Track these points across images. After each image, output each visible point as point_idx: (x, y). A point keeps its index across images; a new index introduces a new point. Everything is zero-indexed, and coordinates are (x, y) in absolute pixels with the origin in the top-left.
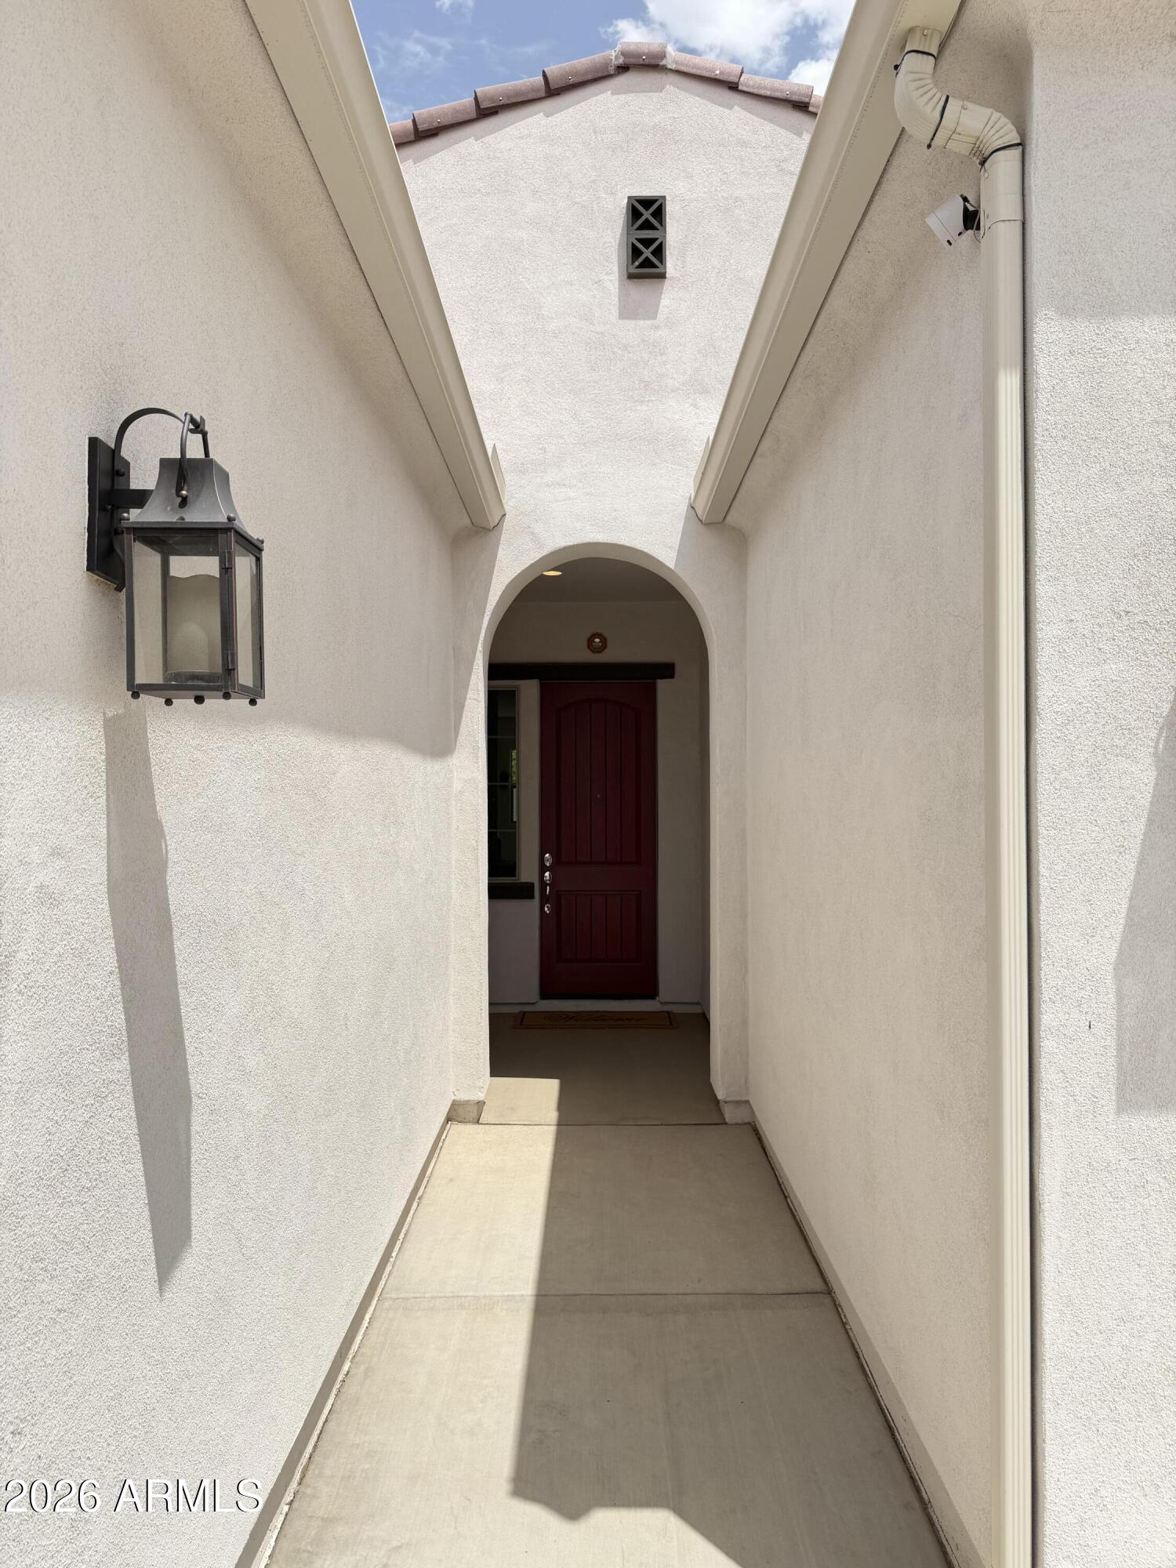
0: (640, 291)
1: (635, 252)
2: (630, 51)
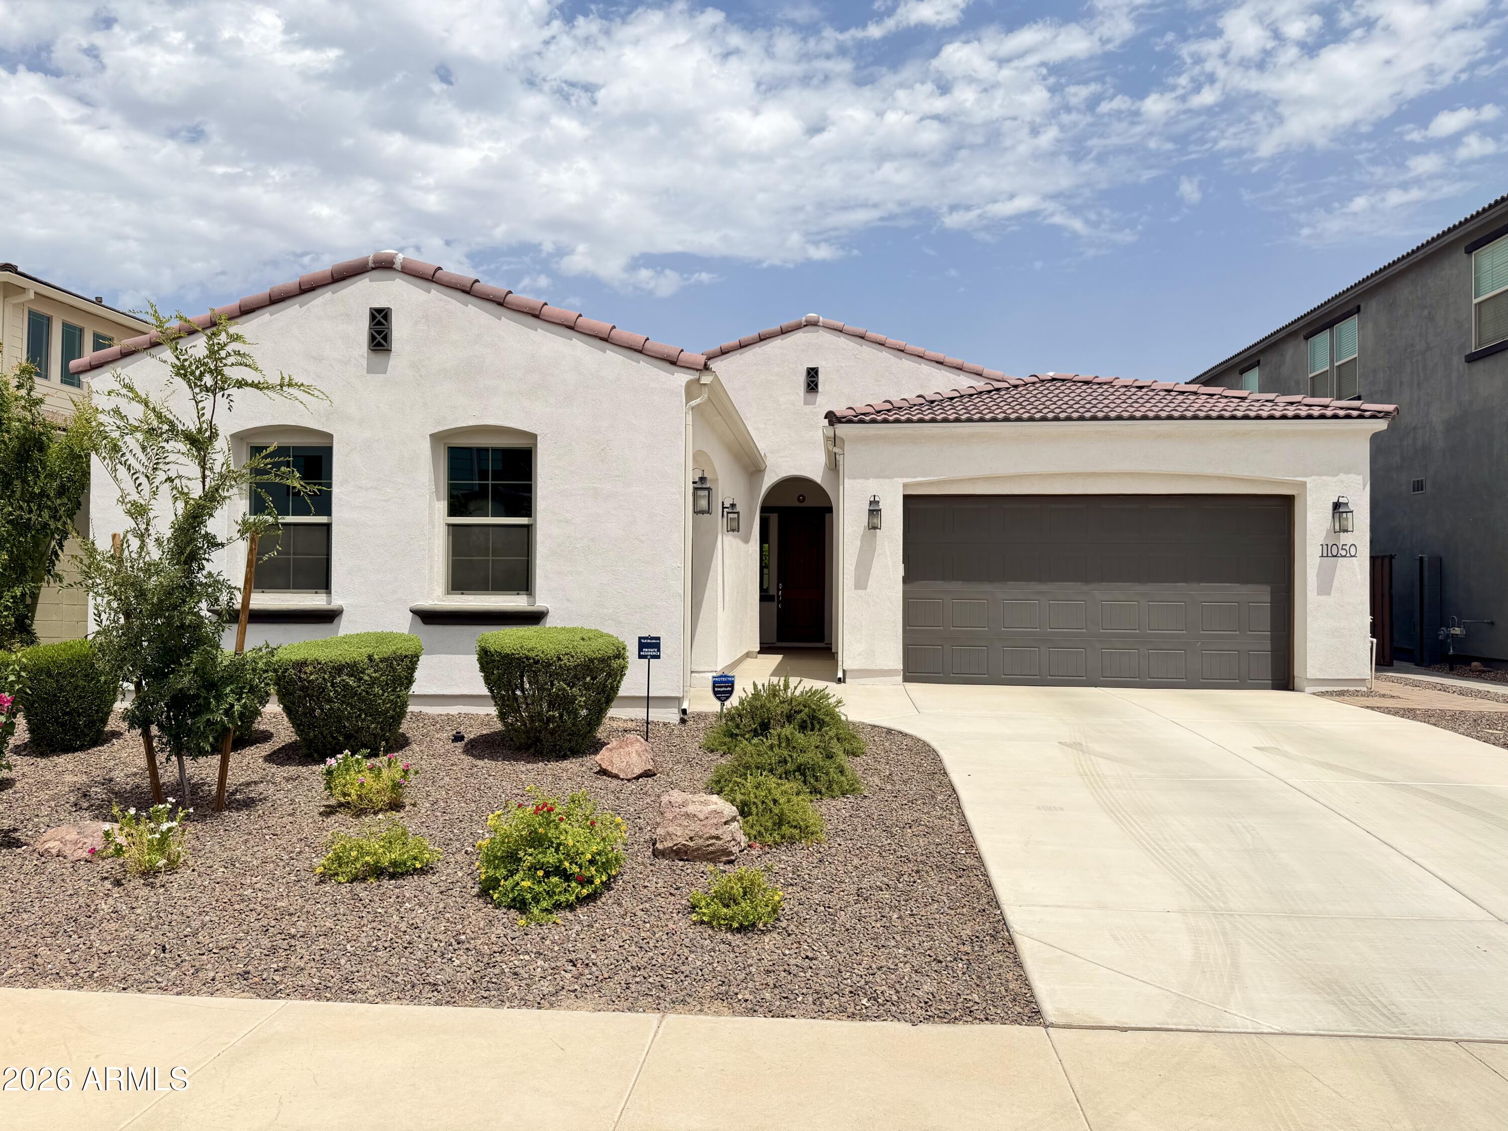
0: (811, 396)
1: (809, 385)
2: (809, 319)
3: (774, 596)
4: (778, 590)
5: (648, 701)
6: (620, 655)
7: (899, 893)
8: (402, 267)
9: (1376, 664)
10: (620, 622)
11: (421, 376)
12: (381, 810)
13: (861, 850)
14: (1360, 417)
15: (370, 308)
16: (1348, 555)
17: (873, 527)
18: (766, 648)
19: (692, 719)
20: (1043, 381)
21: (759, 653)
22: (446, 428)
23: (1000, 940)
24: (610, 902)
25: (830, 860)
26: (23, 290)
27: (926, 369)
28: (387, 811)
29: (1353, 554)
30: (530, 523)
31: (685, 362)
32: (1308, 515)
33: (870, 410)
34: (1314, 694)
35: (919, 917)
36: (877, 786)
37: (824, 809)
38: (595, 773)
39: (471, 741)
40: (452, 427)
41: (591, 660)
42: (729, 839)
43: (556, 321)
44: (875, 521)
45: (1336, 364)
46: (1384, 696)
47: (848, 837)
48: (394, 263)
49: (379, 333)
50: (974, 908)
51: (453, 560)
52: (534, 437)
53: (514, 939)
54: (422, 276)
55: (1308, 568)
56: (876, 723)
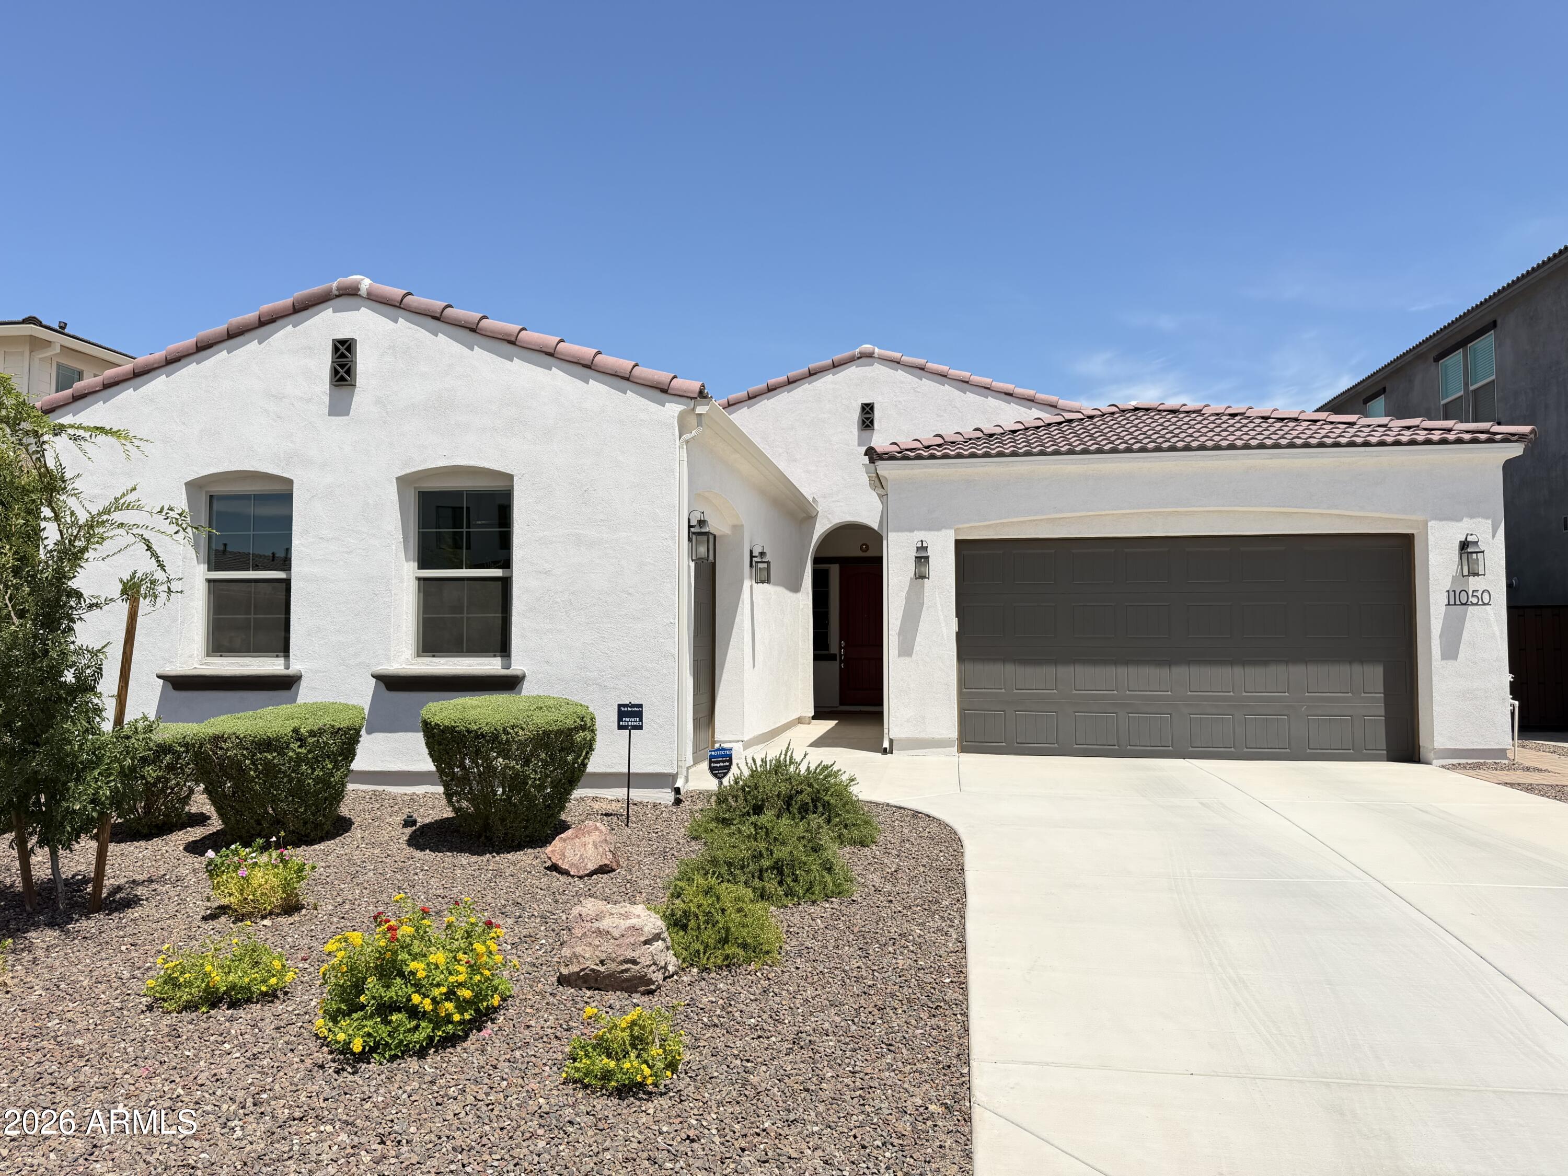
0: (865, 431)
1: (864, 422)
2: (863, 350)
3: (836, 655)
4: (841, 648)
5: (629, 780)
6: (586, 725)
7: (847, 1040)
8: (368, 294)
9: (1519, 731)
10: (606, 687)
11: (387, 413)
12: (271, 913)
13: (821, 976)
14: (1489, 441)
15: (333, 340)
16: (1480, 603)
17: (921, 576)
18: (820, 714)
19: (690, 799)
20: (1124, 411)
21: (814, 718)
22: (413, 470)
23: (956, 1113)
24: (473, 1047)
25: (777, 991)
26: (48, 343)
27: (992, 402)
28: (278, 915)
29: (1486, 602)
30: (507, 575)
31: (678, 389)
32: (1430, 556)
33: (918, 445)
34: (1443, 767)
35: (861, 1075)
36: (874, 886)
37: (796, 919)
38: (545, 868)
39: (424, 826)
40: (420, 469)
41: (547, 733)
42: (648, 963)
43: (533, 347)
44: (923, 569)
45: (1472, 388)
46: (1528, 769)
47: (813, 957)
48: (359, 290)
49: (342, 366)
50: (939, 1062)
51: (424, 618)
52: (510, 477)
53: (327, 1100)
54: (389, 302)
55: (1432, 618)
56: (903, 805)
